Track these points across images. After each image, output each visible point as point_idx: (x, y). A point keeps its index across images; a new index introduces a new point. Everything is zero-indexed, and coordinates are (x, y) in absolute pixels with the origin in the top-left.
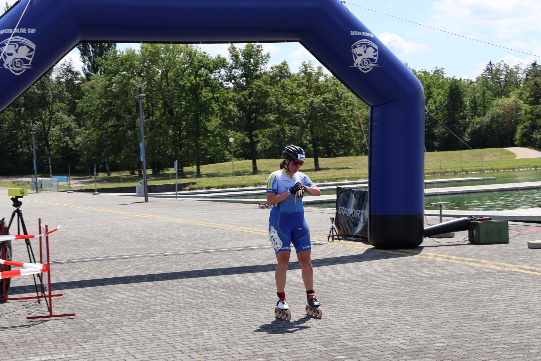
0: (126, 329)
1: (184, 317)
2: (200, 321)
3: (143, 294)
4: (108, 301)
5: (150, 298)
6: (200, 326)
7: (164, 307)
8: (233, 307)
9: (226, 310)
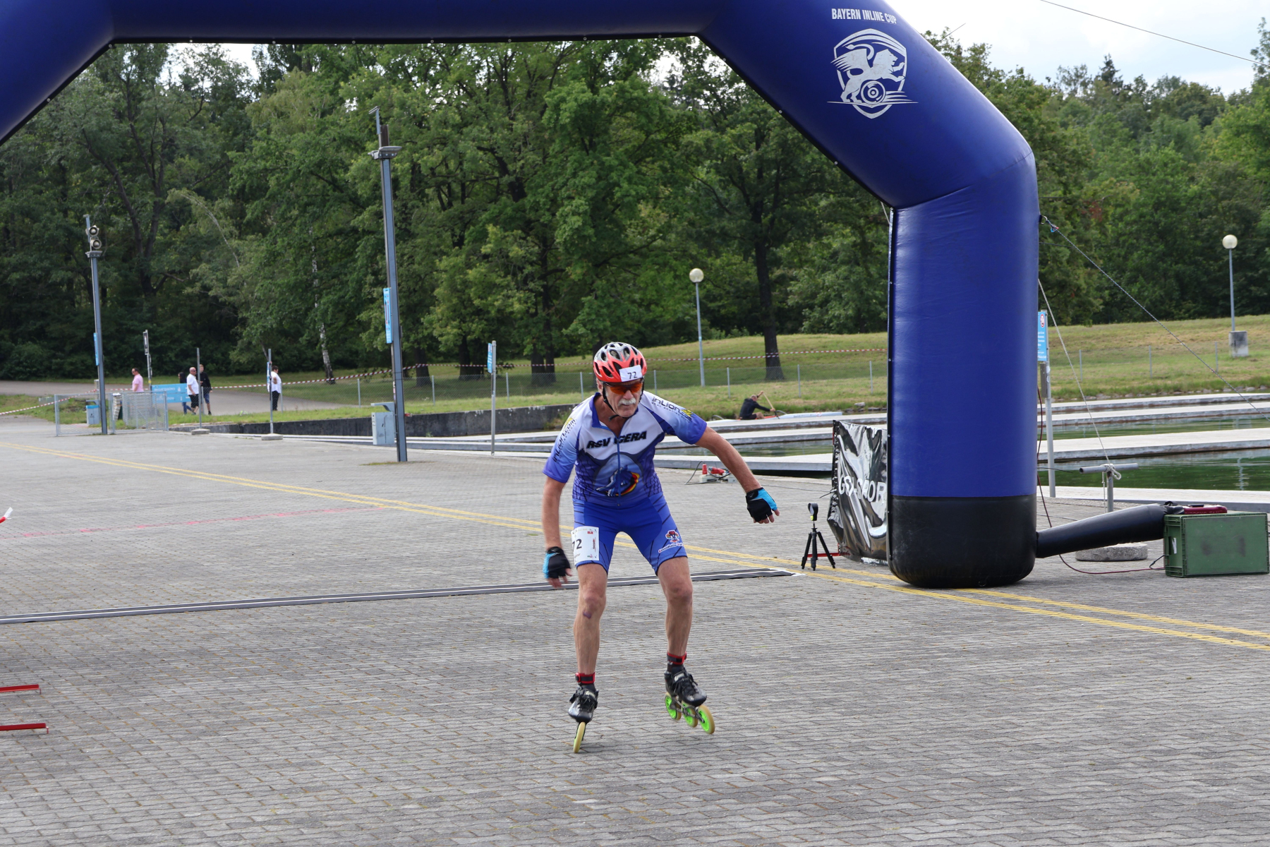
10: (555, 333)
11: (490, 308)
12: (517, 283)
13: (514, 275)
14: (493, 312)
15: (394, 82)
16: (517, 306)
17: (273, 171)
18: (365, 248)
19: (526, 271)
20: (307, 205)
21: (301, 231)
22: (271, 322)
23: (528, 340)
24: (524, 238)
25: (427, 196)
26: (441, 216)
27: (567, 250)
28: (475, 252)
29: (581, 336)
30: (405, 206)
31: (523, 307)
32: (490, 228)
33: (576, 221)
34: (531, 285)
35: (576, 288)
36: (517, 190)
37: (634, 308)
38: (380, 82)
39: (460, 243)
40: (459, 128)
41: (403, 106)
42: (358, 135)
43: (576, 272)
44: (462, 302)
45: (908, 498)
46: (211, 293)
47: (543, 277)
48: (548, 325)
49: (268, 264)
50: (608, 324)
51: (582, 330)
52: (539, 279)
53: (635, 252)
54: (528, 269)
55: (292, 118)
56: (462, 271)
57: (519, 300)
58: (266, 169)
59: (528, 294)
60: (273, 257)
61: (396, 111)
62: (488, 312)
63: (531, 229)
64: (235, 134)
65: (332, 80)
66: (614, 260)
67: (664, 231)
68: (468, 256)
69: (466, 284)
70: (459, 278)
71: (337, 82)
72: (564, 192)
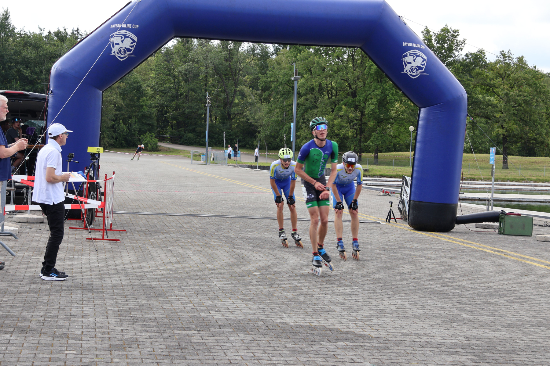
10: (362, 145)
11: (341, 134)
12: (351, 126)
13: (350, 123)
14: (342, 136)
15: (316, 55)
16: (350, 134)
17: (274, 82)
18: (301, 110)
19: (354, 122)
20: (283, 94)
21: (280, 103)
22: (268, 132)
23: (352, 146)
24: (354, 111)
25: (324, 94)
26: (327, 102)
27: (368, 116)
28: (337, 114)
29: (371, 146)
30: (315, 97)
31: (352, 134)
32: (343, 107)
33: (373, 107)
34: (355, 127)
35: (371, 130)
36: (354, 95)
37: (390, 138)
38: (311, 55)
39: (333, 111)
40: (336, 72)
41: (318, 63)
42: (302, 72)
43: (371, 124)
44: (331, 131)
45: (415, 201)
46: (249, 121)
47: (360, 125)
48: (360, 142)
49: (268, 113)
50: (380, 142)
51: (371, 144)
52: (359, 125)
53: (392, 119)
54: (355, 122)
55: (282, 65)
56: (333, 121)
57: (351, 132)
58: (271, 81)
59: (354, 130)
60: (270, 111)
61: (316, 64)
62: (340, 135)
63: (358, 108)
64: (263, 69)
65: (296, 53)
66: (384, 121)
67: (403, 112)
68: (335, 116)
69: (333, 126)
70: (331, 123)
71: (297, 54)
72: (369, 97)
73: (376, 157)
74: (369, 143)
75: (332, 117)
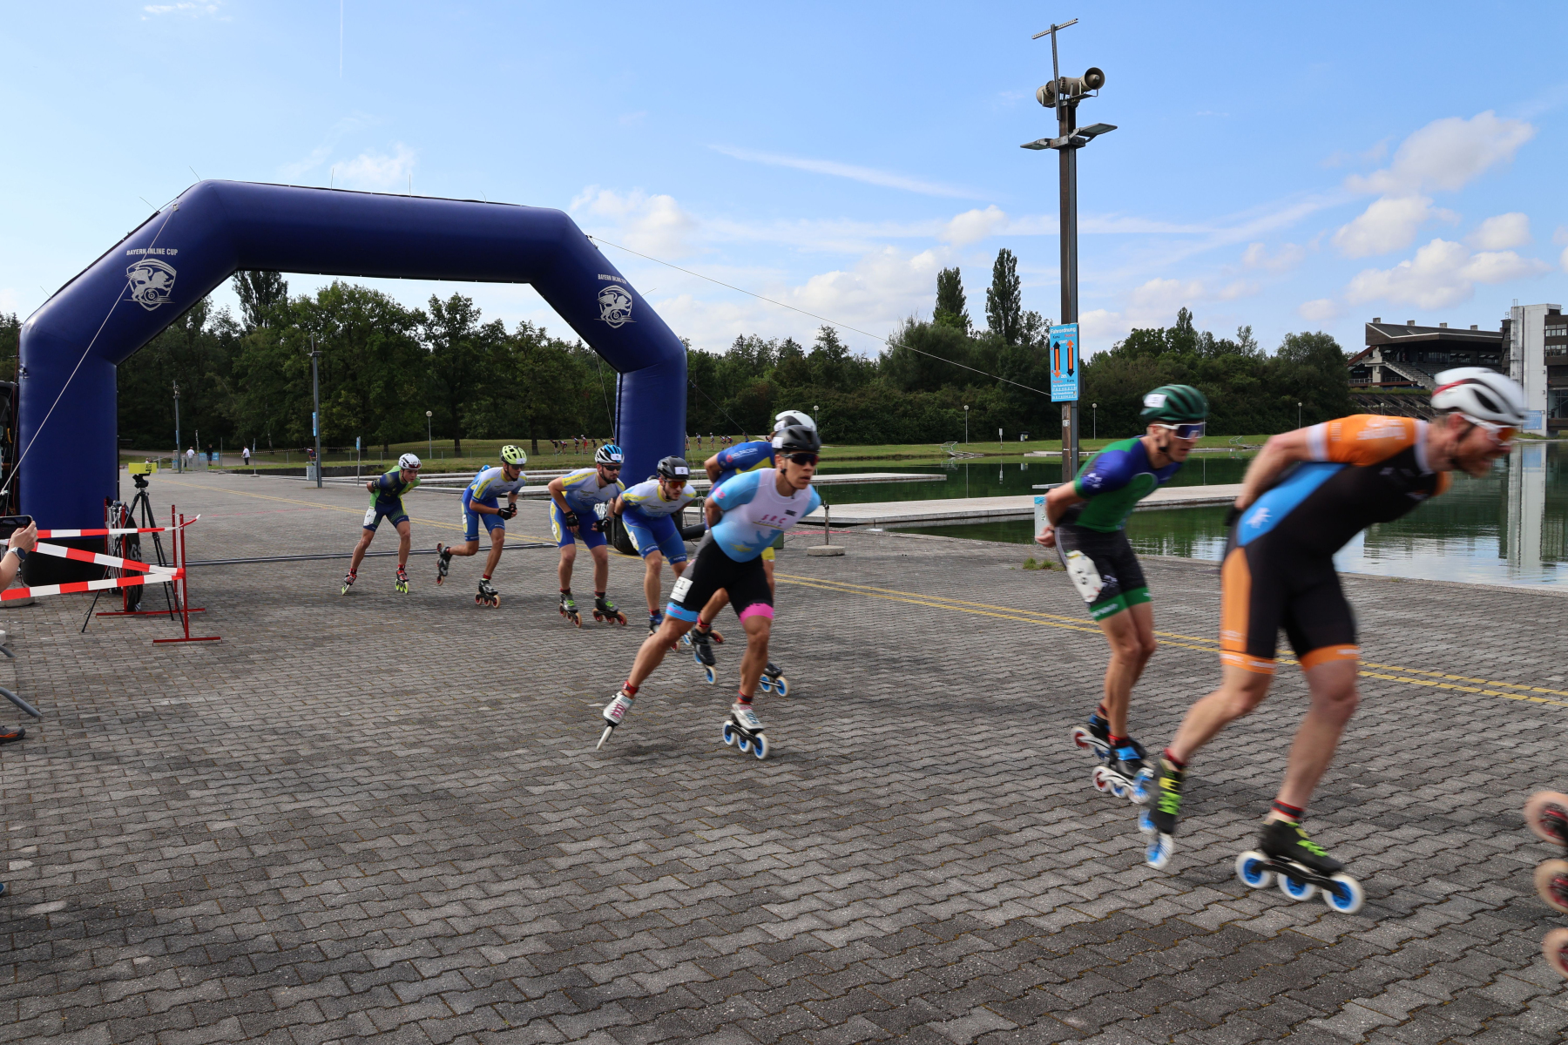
0: (293, 661)
1: (373, 644)
2: (396, 651)
3: (316, 610)
4: (267, 619)
5: (325, 616)
6: (395, 658)
7: (344, 630)
8: (440, 632)
9: (430, 635)
17: (251, 366)
20: (265, 381)
21: (261, 391)
24: (357, 397)
27: (375, 402)
33: (379, 391)
36: (354, 377)
39: (329, 398)
42: (286, 353)
43: (378, 411)
46: (222, 416)
47: (364, 413)
49: (247, 405)
50: (391, 432)
53: (402, 404)
54: (358, 409)
55: (259, 345)
57: (354, 421)
58: (247, 366)
59: (358, 419)
60: (249, 402)
63: (360, 393)
66: (394, 407)
67: (414, 396)
69: (332, 414)
70: (329, 412)
72: (374, 378)
73: (386, 450)
74: (378, 433)
75: (330, 404)
